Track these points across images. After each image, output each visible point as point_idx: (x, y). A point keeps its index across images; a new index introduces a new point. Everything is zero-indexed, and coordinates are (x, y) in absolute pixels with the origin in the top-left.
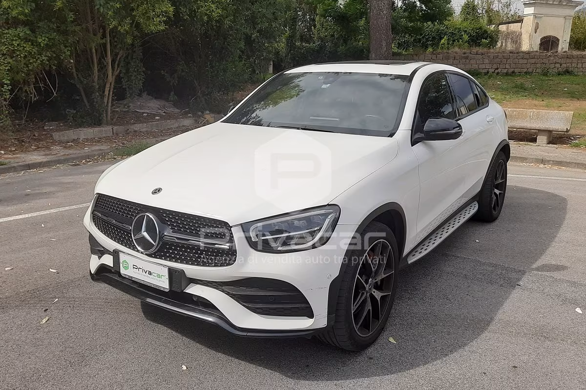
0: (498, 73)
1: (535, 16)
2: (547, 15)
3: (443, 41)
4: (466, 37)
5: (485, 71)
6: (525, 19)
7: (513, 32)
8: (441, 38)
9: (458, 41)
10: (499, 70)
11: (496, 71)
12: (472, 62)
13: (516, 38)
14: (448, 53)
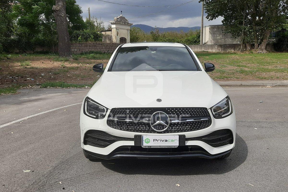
0: (109, 53)
1: (116, 28)
2: (121, 29)
3: (79, 38)
4: (92, 36)
5: (104, 52)
6: (112, 30)
7: (108, 35)
8: (78, 37)
9: (89, 38)
10: (109, 51)
11: (108, 52)
12: (98, 48)
13: (110, 38)
14: (86, 44)
